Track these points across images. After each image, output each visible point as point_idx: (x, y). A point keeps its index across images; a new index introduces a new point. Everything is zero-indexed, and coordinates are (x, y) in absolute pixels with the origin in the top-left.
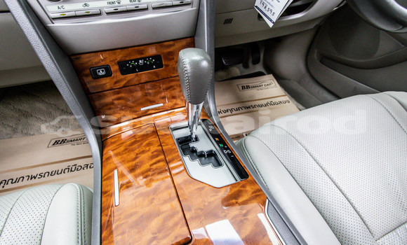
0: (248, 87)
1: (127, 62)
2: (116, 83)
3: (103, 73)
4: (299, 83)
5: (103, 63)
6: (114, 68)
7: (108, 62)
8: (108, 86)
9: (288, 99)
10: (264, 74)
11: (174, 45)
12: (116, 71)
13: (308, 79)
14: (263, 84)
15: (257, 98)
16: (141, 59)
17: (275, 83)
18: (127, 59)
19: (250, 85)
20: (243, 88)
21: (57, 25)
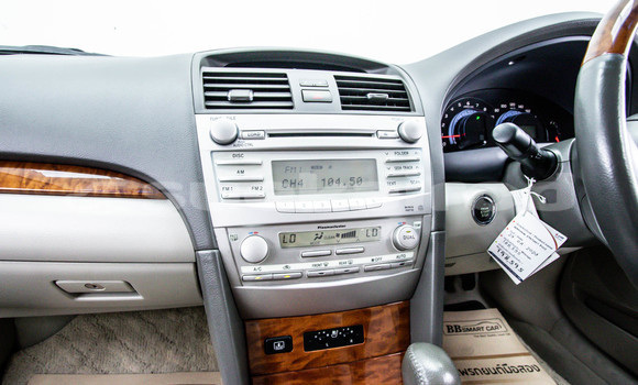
0: (458, 329)
1: (316, 333)
2: (295, 362)
3: (281, 348)
4: (550, 333)
5: (284, 333)
6: (298, 341)
7: (290, 331)
8: (283, 366)
9: (537, 364)
10: (482, 307)
11: (381, 311)
12: (298, 345)
13: (567, 331)
14: (485, 325)
15: (476, 354)
16: (335, 329)
17: (504, 326)
18: (318, 329)
19: (462, 325)
20: (450, 329)
21: (246, 287)
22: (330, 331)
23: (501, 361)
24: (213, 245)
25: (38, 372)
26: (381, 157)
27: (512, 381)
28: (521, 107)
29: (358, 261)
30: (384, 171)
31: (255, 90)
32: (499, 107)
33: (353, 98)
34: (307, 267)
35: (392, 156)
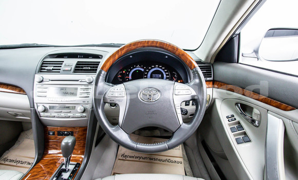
2: (55, 138)
3: (52, 134)
7: (54, 130)
8: (52, 139)
9: (183, 161)
12: (56, 134)
16: (66, 132)
18: (61, 131)
21: (42, 118)
22: (64, 132)
23: (168, 158)
24: (34, 107)
25: (27, 138)
26: (79, 87)
27: (169, 165)
28: (161, 66)
29: (69, 114)
30: (79, 91)
31: (54, 66)
32: (151, 67)
33: (79, 69)
34: (56, 114)
35: (83, 87)
